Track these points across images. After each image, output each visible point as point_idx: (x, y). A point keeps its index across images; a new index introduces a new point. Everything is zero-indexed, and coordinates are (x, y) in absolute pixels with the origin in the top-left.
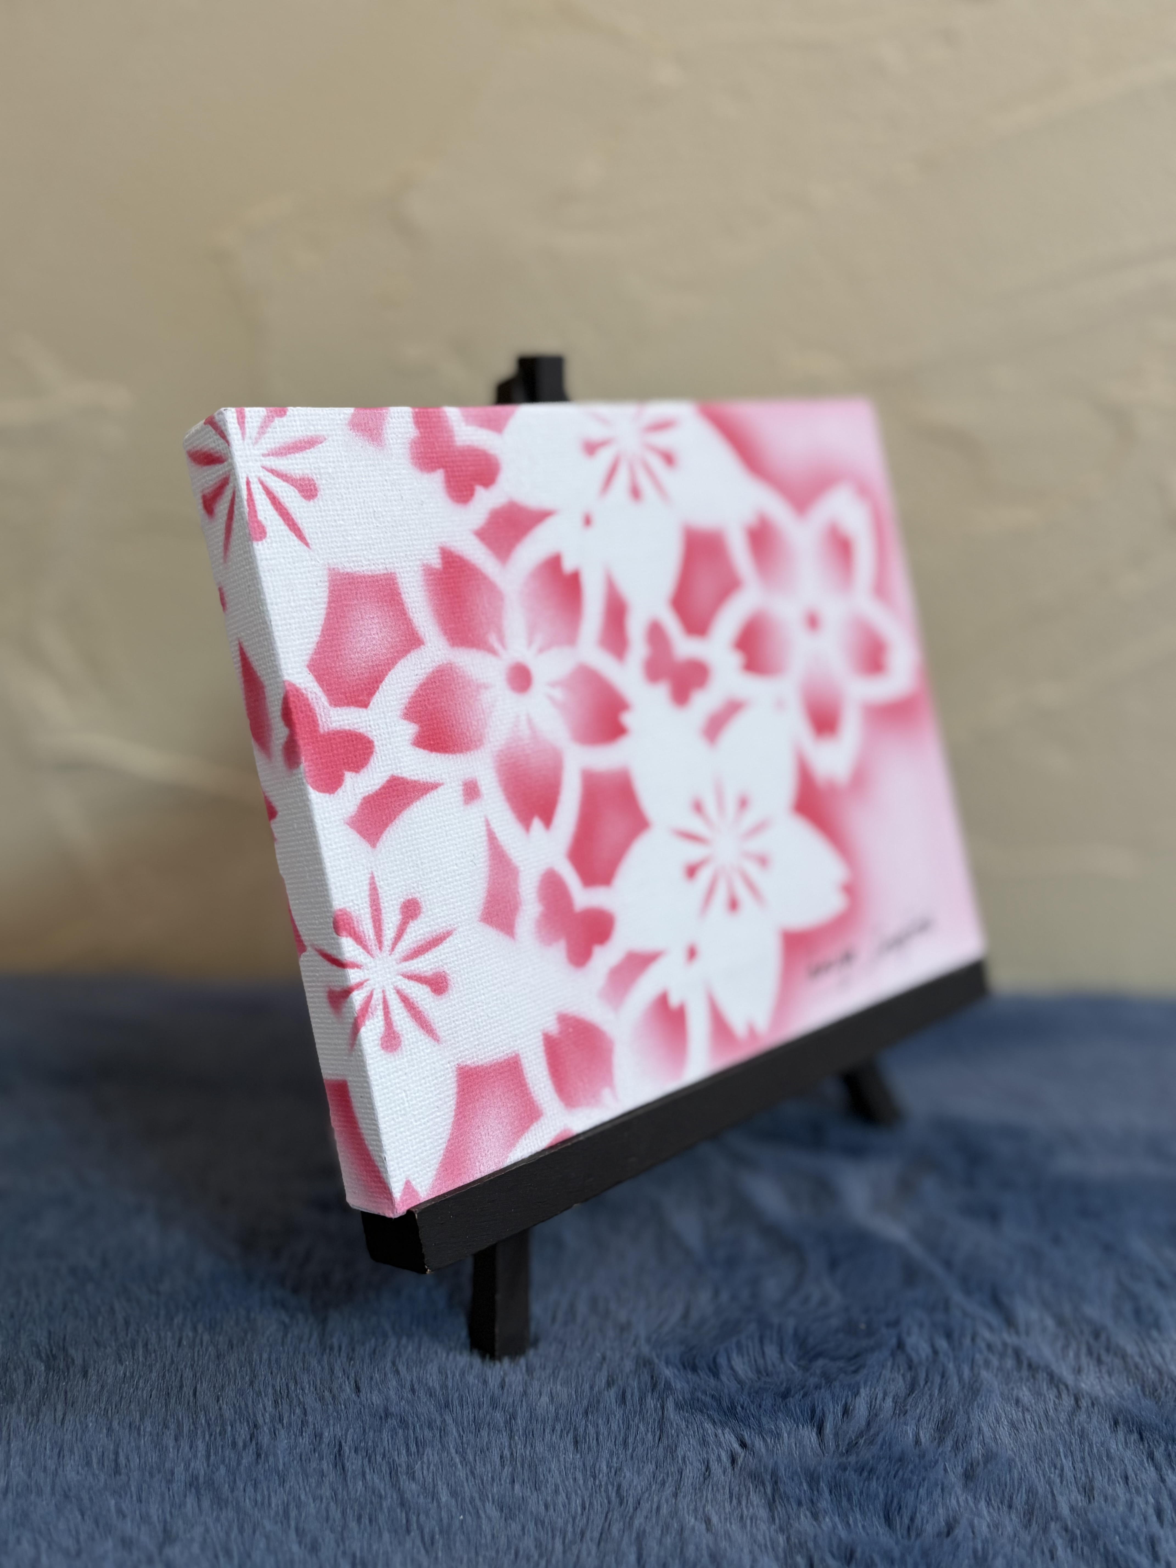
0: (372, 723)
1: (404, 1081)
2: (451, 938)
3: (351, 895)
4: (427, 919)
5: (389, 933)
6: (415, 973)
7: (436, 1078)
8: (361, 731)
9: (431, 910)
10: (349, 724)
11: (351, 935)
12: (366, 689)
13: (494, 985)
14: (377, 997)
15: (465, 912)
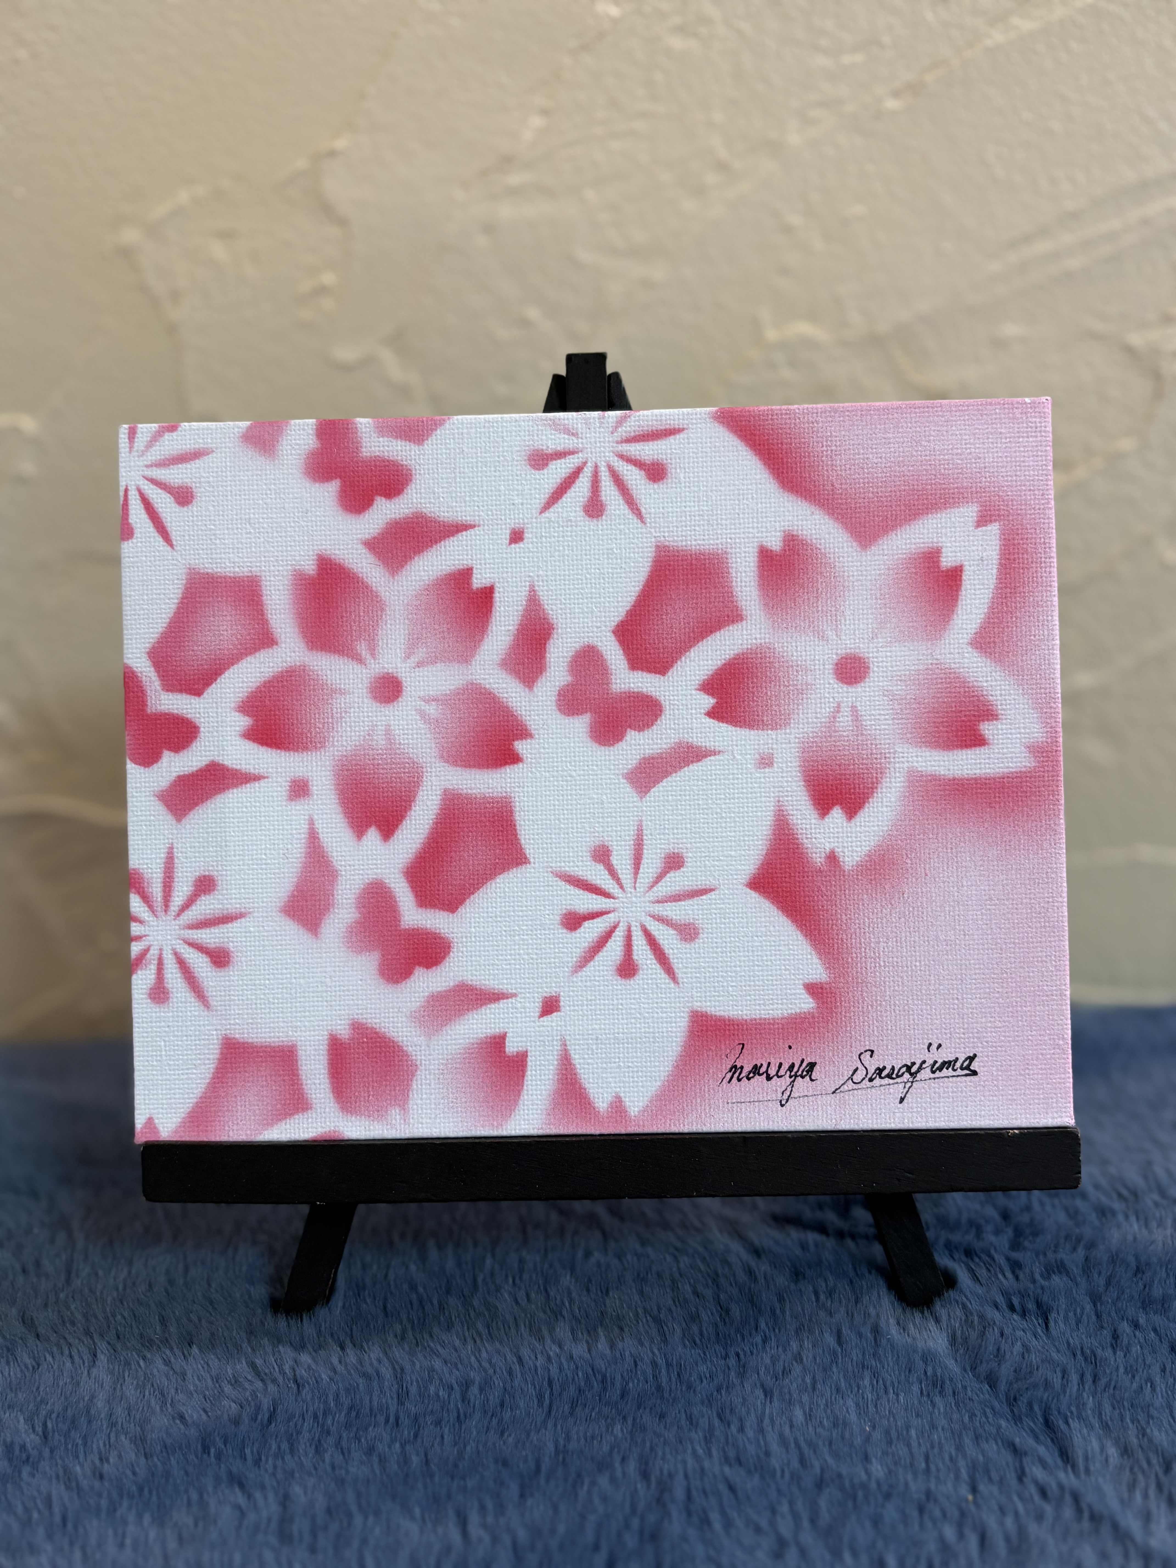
0: (202, 710)
1: (165, 1032)
2: (243, 920)
3: (147, 859)
4: (220, 897)
5: (178, 899)
6: (197, 942)
7: (199, 1040)
8: (189, 716)
9: (227, 890)
10: (177, 709)
11: (139, 893)
12: (203, 679)
13: (282, 974)
14: (153, 952)
15: (265, 900)
